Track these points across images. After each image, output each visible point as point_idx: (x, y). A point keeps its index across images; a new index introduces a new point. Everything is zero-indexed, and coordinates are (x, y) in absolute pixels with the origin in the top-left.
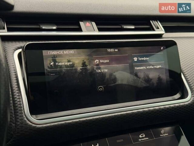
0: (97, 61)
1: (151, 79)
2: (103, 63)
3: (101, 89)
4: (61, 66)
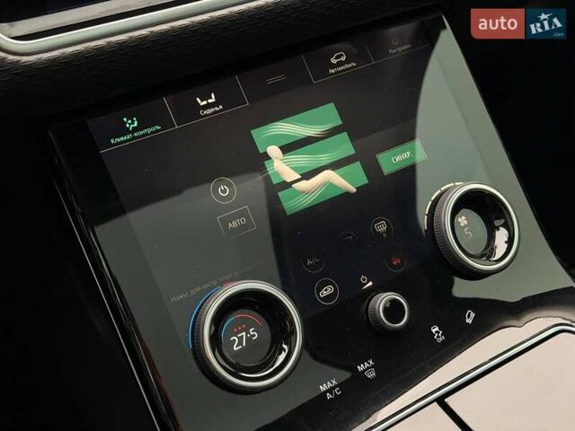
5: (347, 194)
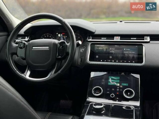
0: (111, 49)
1: (130, 56)
2: (113, 50)
3: (111, 57)
4: (100, 49)
5: (116, 85)
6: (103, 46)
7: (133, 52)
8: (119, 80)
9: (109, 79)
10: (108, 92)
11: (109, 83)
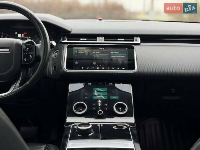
0: (94, 52)
1: (119, 62)
2: (97, 53)
3: (95, 63)
4: (80, 53)
5: (103, 99)
6: (84, 48)
7: (123, 56)
8: (107, 92)
9: (94, 92)
10: (93, 109)
11: (94, 96)
